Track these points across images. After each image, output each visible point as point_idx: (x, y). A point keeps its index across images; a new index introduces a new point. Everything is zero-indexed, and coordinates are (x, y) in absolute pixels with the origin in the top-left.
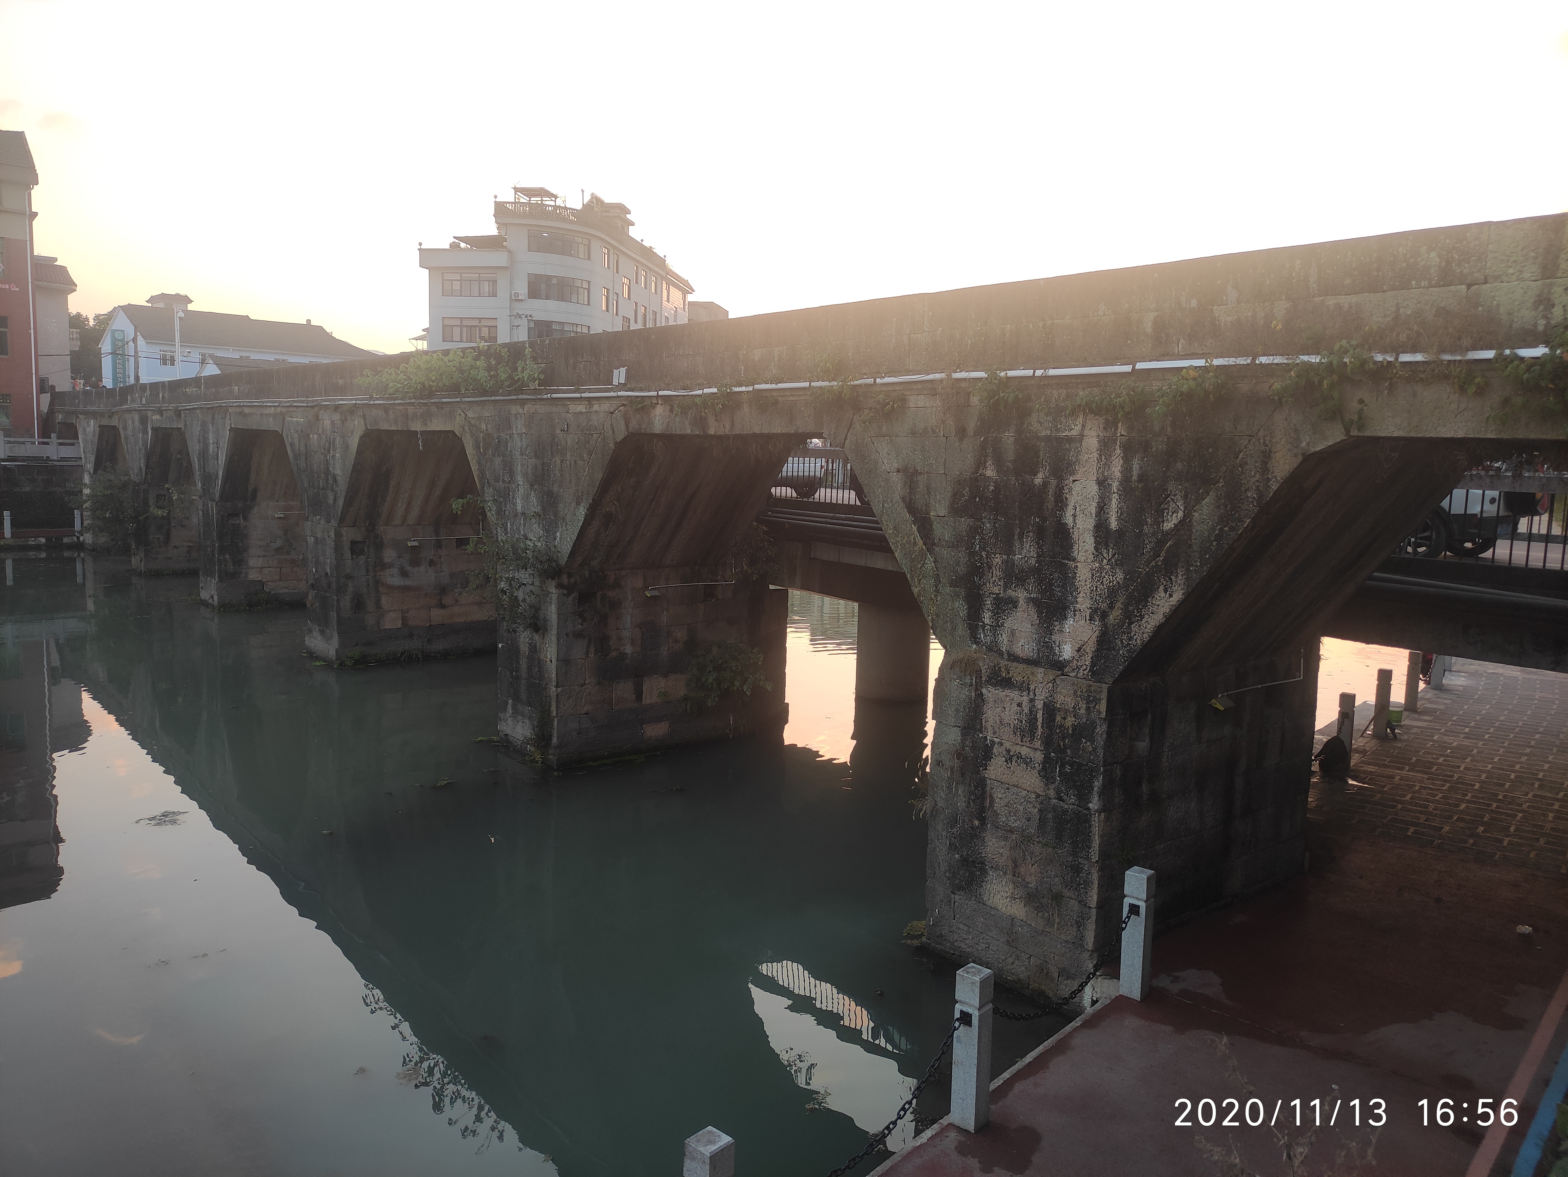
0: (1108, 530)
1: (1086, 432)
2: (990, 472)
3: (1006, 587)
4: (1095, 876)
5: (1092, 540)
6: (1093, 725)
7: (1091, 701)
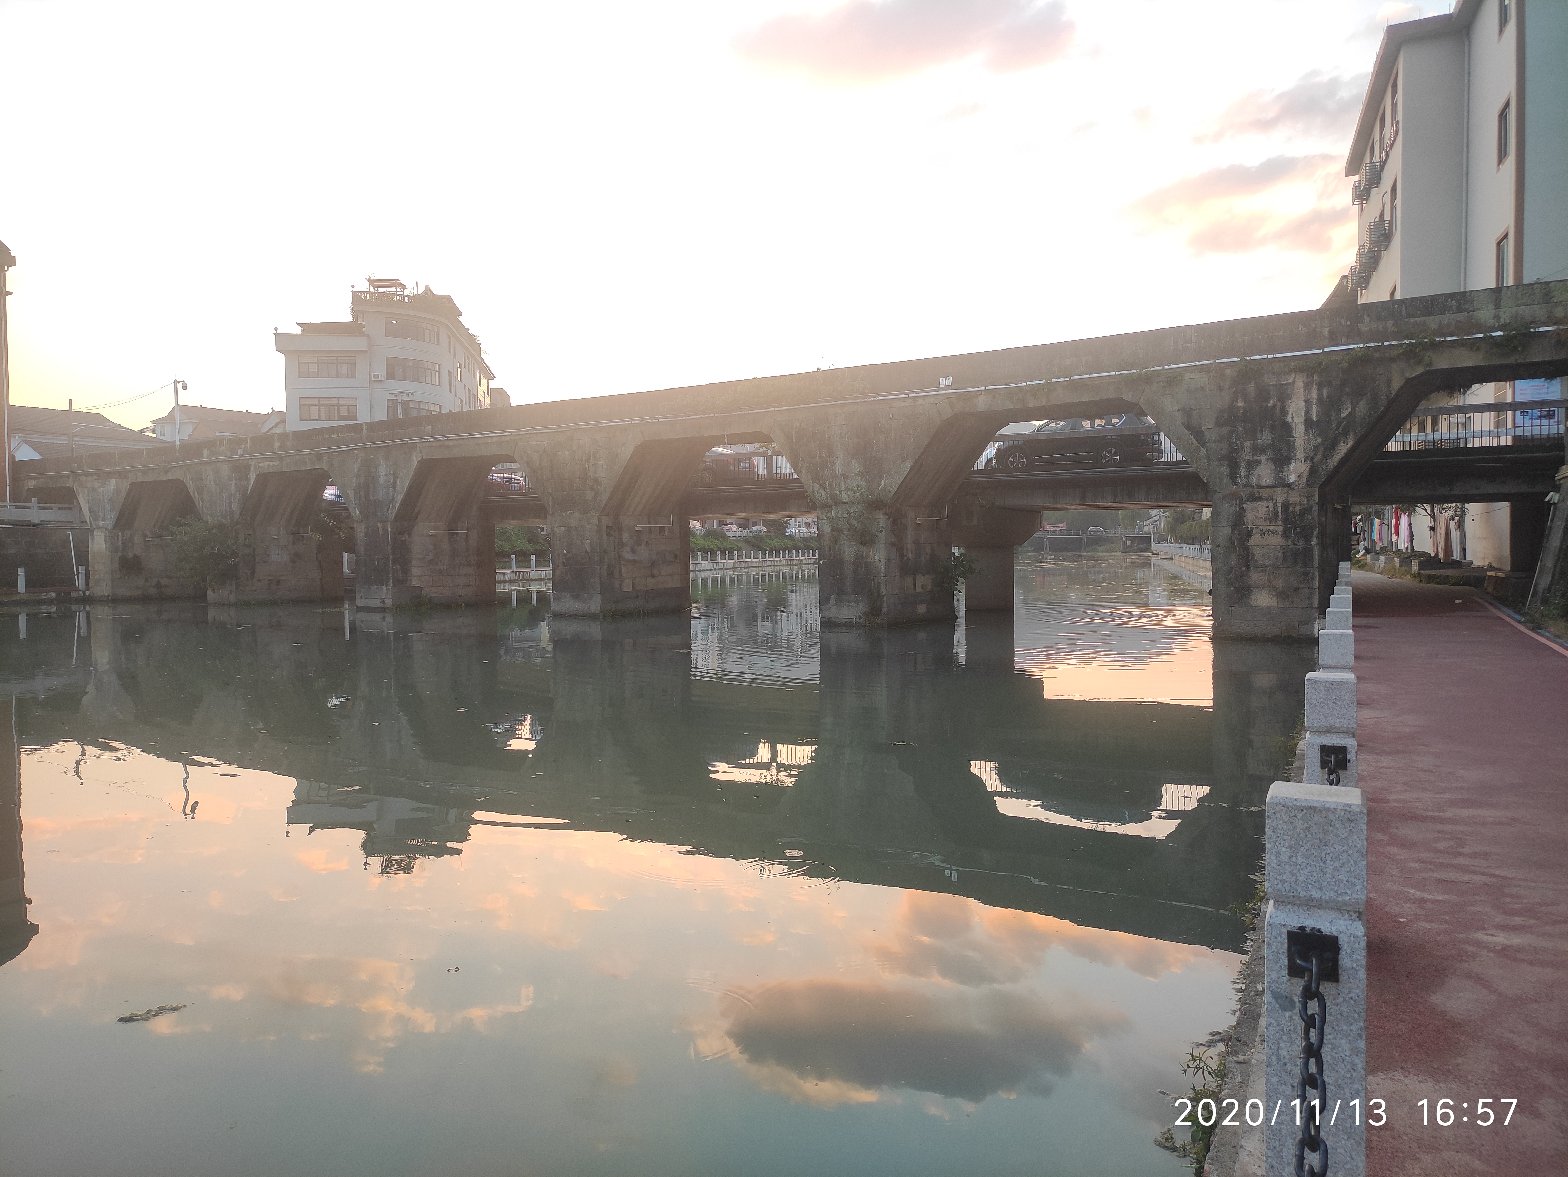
0: (1311, 421)
1: (1296, 380)
2: (1241, 404)
3: (1253, 455)
4: (1317, 574)
5: (1303, 427)
6: (1311, 507)
7: (1309, 497)
